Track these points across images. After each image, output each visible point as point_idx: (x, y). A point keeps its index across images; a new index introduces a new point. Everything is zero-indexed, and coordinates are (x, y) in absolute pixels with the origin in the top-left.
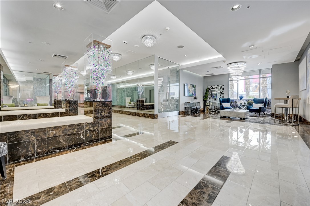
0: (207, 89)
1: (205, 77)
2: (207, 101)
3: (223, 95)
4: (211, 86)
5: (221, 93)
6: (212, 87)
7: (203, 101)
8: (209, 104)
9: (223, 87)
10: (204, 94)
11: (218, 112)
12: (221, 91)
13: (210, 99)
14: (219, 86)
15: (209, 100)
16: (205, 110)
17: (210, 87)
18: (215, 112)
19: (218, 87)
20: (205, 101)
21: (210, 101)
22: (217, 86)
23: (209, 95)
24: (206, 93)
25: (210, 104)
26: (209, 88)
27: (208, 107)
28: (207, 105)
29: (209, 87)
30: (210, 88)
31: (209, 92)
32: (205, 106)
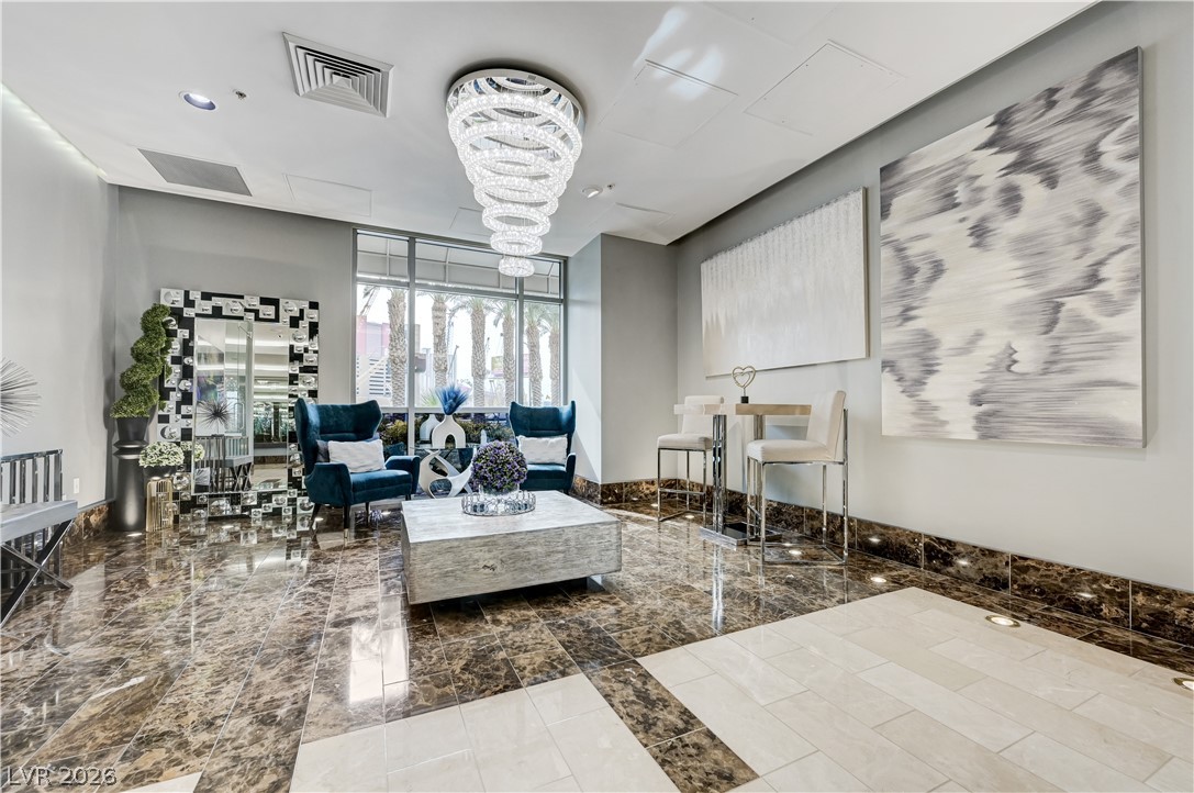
0: (156, 310)
1: (125, 194)
2: (154, 428)
3: (310, 377)
4: (195, 296)
5: (295, 357)
6: (207, 306)
7: (102, 433)
8: (180, 459)
9: (312, 315)
10: (111, 359)
11: (266, 516)
12: (299, 346)
13: (185, 409)
14: (282, 302)
15: (173, 416)
16: (131, 515)
17: (189, 303)
18: (244, 519)
19: (269, 311)
20: (125, 432)
21: (184, 423)
22: (264, 301)
23: (177, 369)
24: (138, 355)
25: (188, 454)
26: (177, 313)
27: (161, 488)
28: (158, 470)
29: (174, 298)
30: (188, 312)
31: (176, 346)
32: (124, 474)
